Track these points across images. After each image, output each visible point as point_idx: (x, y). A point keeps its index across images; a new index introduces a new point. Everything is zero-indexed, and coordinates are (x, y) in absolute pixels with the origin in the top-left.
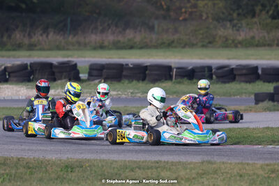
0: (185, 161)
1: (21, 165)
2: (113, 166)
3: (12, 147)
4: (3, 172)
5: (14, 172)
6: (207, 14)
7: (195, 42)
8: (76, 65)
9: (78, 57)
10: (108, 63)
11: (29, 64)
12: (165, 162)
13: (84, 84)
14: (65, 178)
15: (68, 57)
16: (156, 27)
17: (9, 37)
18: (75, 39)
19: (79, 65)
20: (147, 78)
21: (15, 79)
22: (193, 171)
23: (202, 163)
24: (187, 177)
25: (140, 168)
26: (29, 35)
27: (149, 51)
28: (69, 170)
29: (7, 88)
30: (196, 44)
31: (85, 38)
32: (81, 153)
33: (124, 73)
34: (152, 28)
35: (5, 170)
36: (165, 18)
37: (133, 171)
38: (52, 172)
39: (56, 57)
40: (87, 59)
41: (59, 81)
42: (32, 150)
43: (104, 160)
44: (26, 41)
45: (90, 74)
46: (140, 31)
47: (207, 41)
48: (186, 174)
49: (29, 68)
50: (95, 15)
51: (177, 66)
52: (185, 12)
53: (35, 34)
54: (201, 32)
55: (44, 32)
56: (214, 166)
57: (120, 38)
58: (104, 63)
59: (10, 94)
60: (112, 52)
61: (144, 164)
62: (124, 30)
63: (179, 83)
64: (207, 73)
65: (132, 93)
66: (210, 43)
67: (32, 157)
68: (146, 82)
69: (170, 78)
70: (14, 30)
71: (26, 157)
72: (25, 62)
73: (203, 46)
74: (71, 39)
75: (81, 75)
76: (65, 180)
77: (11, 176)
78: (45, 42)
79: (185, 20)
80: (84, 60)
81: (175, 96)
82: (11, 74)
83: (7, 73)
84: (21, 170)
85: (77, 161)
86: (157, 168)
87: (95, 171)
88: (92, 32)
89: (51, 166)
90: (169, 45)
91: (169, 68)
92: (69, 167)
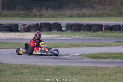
0: (108, 66)
1: (36, 68)
2: (77, 69)
3: (32, 60)
4: (28, 71)
5: (33, 71)
6: (118, 2)
7: (113, 14)
8: (60, 24)
9: (61, 21)
10: (74, 23)
11: (40, 24)
12: (99, 67)
13: (64, 33)
14: (55, 74)
15: (57, 20)
16: (96, 7)
17: (31, 11)
18: (60, 13)
19: (62, 24)
20: (92, 30)
21: (34, 30)
22: (112, 71)
23: (116, 67)
24: (109, 74)
25: (88, 70)
26: (40, 11)
27: (93, 18)
28: (57, 70)
29: (30, 34)
30: (113, 15)
31: (64, 12)
32: (63, 63)
33: (82, 28)
34: (94, 8)
35: (29, 70)
36: (100, 3)
37: (85, 71)
38: (50, 71)
39: (51, 20)
40: (65, 22)
41: (53, 31)
42: (41, 61)
43: (72, 66)
44: (38, 13)
45: (67, 28)
46: (89, 9)
47: (118, 14)
48: (109, 72)
49: (40, 25)
50: (69, 2)
51: (105, 25)
52: (109, 1)
53: (42, 11)
54: (116, 10)
55: (46, 10)
56: (121, 69)
57: (80, 12)
58: (73, 23)
59: (31, 37)
60: (76, 19)
61: (90, 68)
62: (82, 9)
63: (106, 32)
64: (118, 28)
65: (85, 37)
66: (119, 14)
67: (41, 65)
68: (91, 32)
69: (102, 30)
70: (33, 8)
71: (38, 65)
72: (38, 23)
73: (116, 16)
74: (58, 12)
75: (62, 29)
76: (55, 75)
77: (32, 73)
78: (47, 14)
79: (109, 4)
80: (64, 22)
81: (104, 38)
82: (32, 28)
83: (30, 28)
84: (36, 70)
85: (61, 66)
86: (96, 70)
87: (69, 71)
88: (67, 10)
89: (50, 69)
90: (101, 16)
91: (101, 26)
92: (57, 69)
